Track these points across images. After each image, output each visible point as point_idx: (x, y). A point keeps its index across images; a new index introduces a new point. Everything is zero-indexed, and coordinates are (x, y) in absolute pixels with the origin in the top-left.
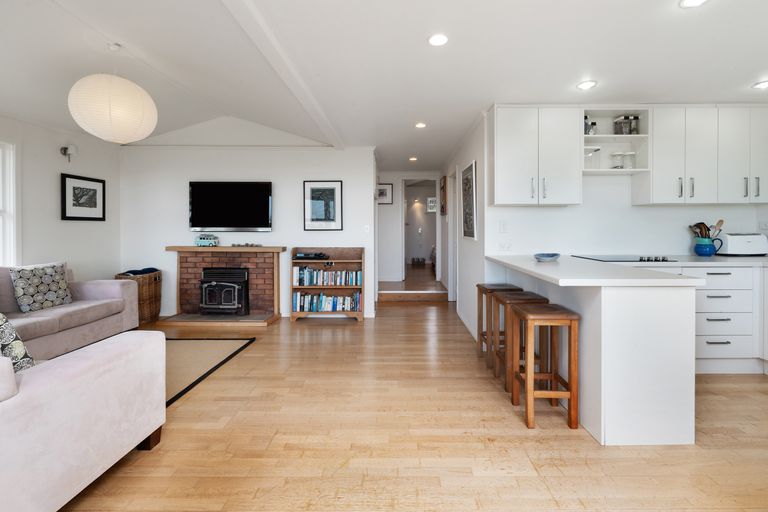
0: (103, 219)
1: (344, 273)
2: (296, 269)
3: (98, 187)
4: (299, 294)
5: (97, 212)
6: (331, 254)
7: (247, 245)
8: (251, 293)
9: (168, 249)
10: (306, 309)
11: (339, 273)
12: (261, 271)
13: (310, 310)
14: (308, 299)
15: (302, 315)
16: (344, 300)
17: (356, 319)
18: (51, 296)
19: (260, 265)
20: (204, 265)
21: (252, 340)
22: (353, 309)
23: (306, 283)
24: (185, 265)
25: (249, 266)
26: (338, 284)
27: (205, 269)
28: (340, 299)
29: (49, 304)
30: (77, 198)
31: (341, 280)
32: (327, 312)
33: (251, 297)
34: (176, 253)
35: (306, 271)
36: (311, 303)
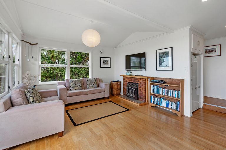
0: (110, 67)
1: (172, 91)
2: (152, 86)
3: (109, 59)
4: (153, 96)
5: (108, 66)
6: (167, 81)
7: (139, 76)
8: (139, 92)
9: (121, 75)
10: (155, 103)
11: (169, 90)
12: (142, 85)
13: (157, 104)
14: (156, 99)
15: (154, 105)
16: (172, 104)
17: (176, 114)
18: (93, 85)
19: (141, 83)
20: (128, 81)
21: (128, 110)
22: (176, 109)
23: (155, 92)
24: (124, 80)
25: (139, 83)
26: (169, 95)
27: (128, 82)
28: (170, 103)
29: (92, 87)
30: (104, 62)
31: (170, 94)
32: (164, 107)
33: (139, 94)
34: (123, 77)
35: (155, 87)
36: (157, 101)
